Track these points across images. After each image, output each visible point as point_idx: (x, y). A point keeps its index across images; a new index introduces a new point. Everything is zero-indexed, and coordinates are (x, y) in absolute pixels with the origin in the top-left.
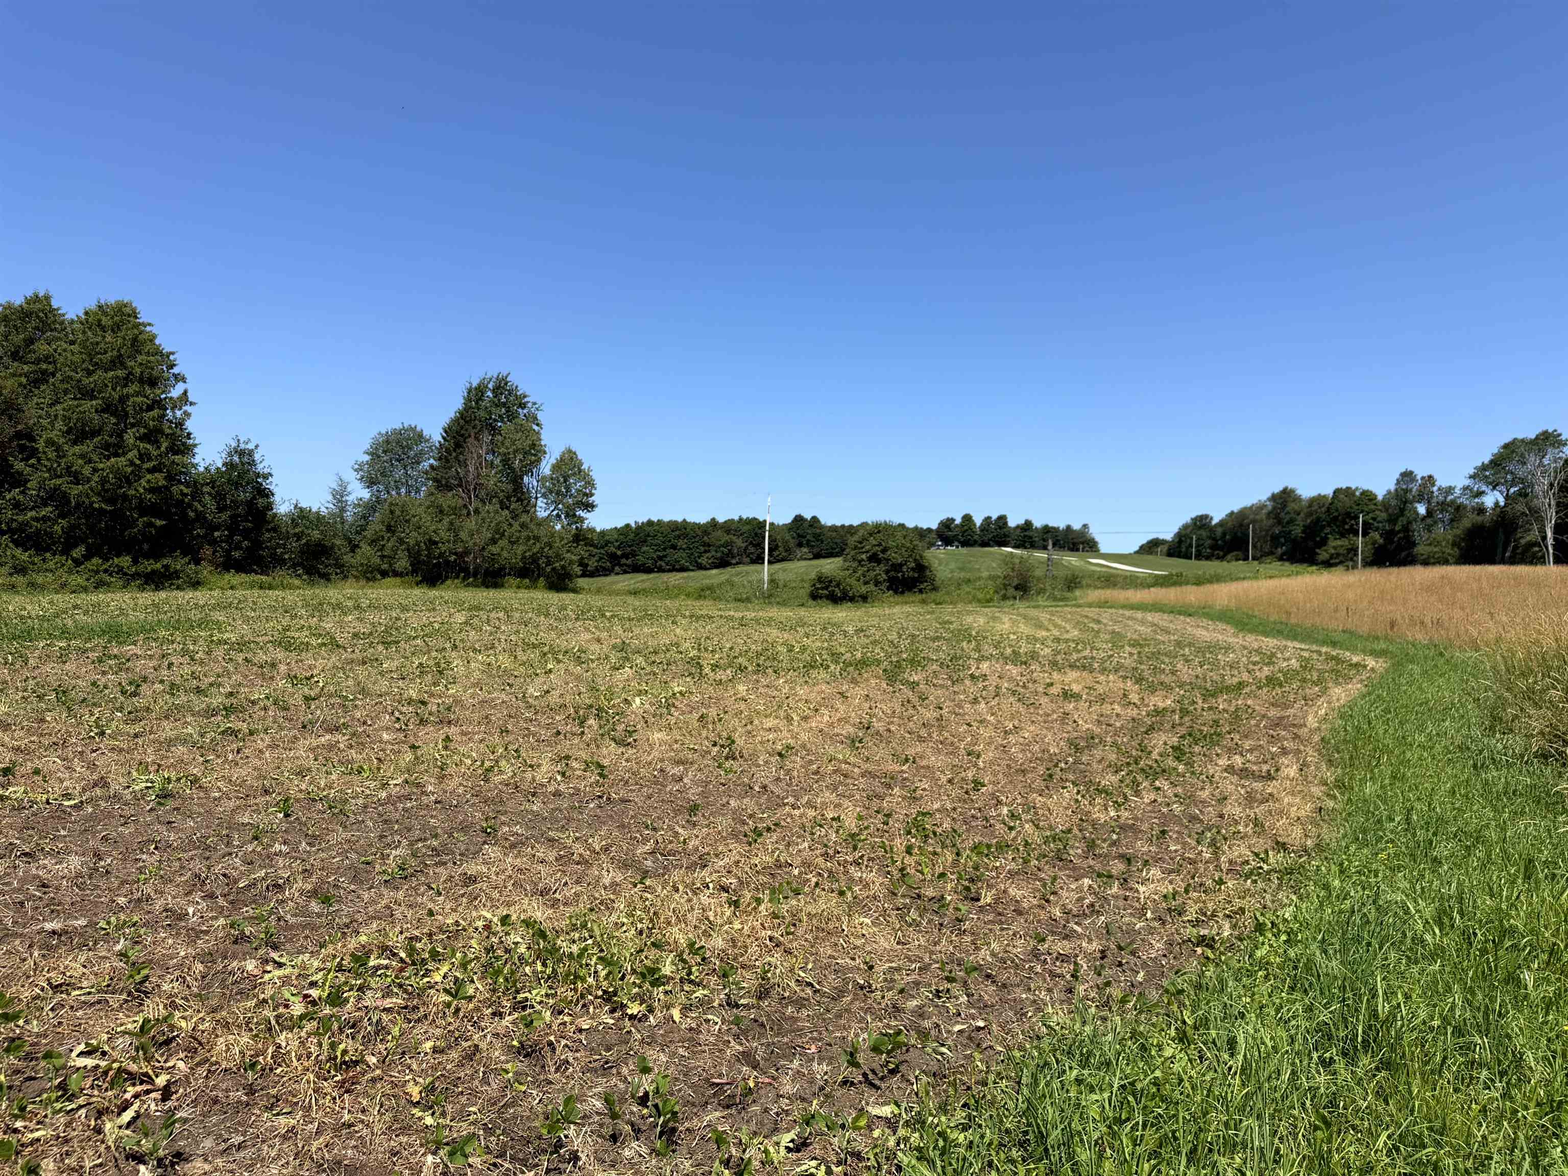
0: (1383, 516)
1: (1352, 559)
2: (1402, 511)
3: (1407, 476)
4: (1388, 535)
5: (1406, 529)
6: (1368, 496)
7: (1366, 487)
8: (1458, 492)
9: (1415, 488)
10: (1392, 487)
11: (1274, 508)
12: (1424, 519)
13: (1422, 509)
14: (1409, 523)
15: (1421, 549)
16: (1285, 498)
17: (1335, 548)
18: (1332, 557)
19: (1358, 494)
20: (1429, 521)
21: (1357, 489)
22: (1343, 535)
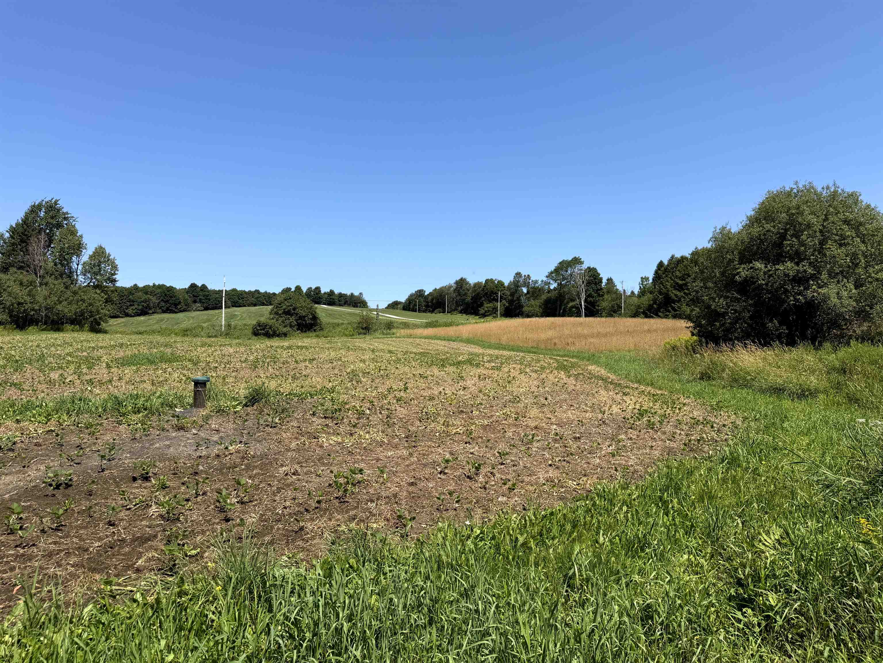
0: (508, 293)
1: (495, 313)
2: (516, 290)
3: (518, 274)
4: (511, 302)
5: (519, 299)
6: (501, 283)
7: (500, 279)
8: (540, 282)
9: (521, 280)
10: (512, 279)
11: (457, 288)
12: (526, 294)
13: (525, 290)
14: (520, 296)
15: (526, 309)
16: (461, 283)
17: (487, 307)
18: (486, 312)
19: (496, 282)
20: (528, 296)
21: (496, 280)
22: (490, 302)
